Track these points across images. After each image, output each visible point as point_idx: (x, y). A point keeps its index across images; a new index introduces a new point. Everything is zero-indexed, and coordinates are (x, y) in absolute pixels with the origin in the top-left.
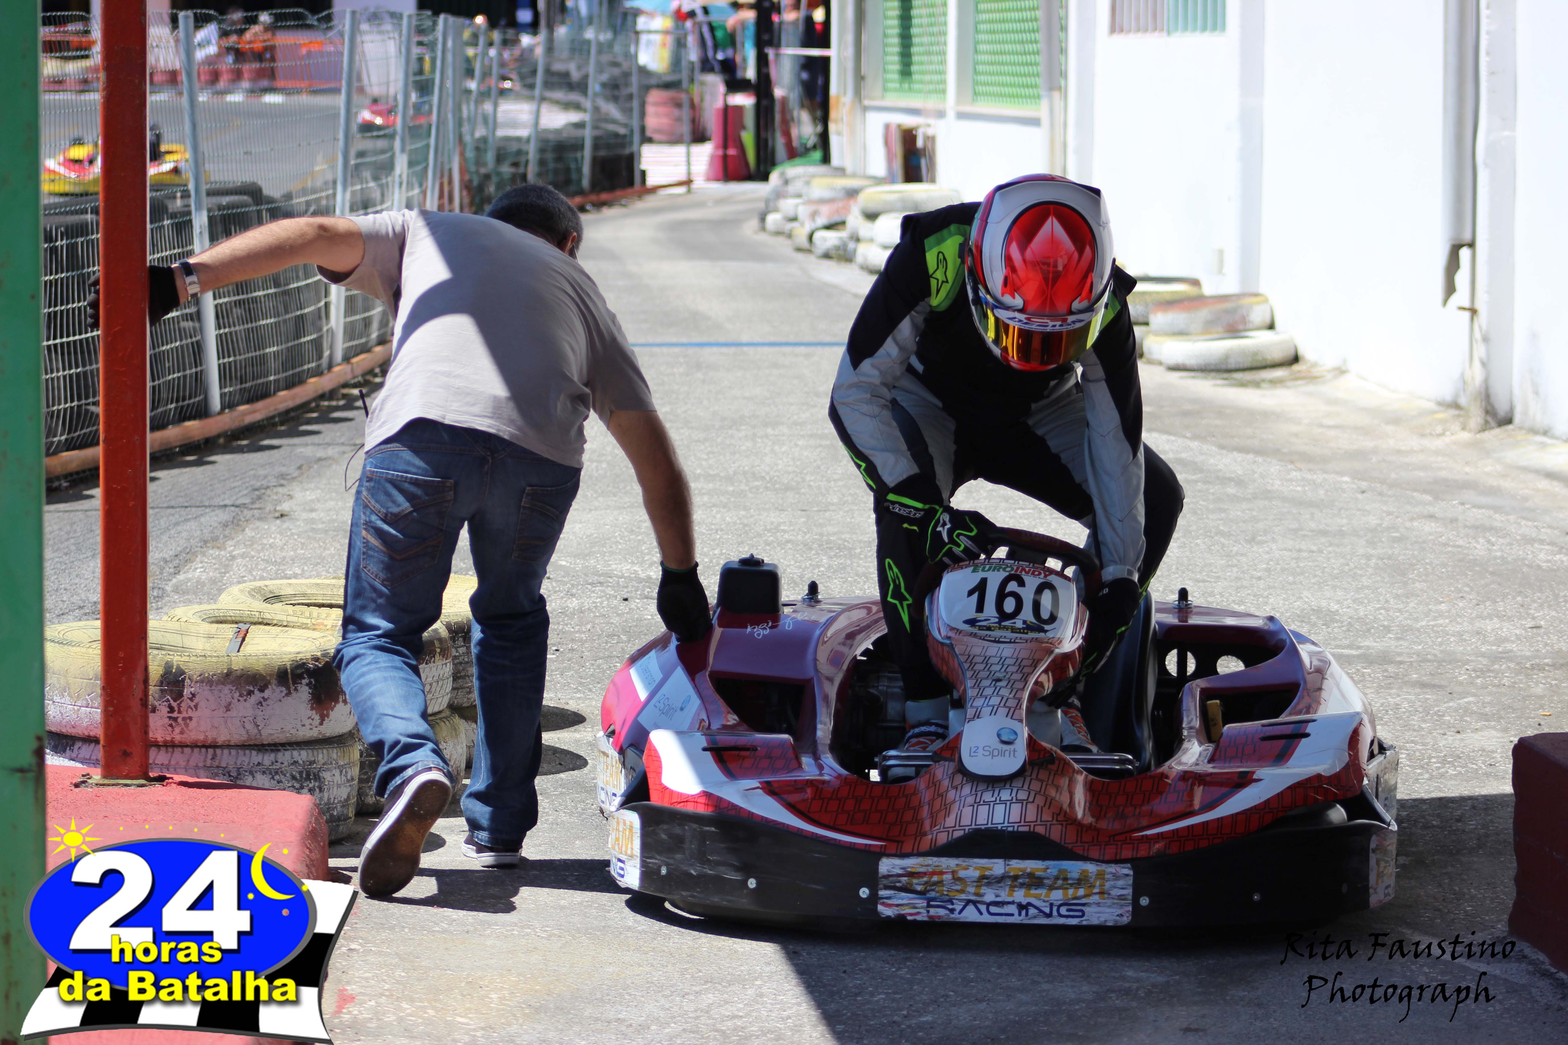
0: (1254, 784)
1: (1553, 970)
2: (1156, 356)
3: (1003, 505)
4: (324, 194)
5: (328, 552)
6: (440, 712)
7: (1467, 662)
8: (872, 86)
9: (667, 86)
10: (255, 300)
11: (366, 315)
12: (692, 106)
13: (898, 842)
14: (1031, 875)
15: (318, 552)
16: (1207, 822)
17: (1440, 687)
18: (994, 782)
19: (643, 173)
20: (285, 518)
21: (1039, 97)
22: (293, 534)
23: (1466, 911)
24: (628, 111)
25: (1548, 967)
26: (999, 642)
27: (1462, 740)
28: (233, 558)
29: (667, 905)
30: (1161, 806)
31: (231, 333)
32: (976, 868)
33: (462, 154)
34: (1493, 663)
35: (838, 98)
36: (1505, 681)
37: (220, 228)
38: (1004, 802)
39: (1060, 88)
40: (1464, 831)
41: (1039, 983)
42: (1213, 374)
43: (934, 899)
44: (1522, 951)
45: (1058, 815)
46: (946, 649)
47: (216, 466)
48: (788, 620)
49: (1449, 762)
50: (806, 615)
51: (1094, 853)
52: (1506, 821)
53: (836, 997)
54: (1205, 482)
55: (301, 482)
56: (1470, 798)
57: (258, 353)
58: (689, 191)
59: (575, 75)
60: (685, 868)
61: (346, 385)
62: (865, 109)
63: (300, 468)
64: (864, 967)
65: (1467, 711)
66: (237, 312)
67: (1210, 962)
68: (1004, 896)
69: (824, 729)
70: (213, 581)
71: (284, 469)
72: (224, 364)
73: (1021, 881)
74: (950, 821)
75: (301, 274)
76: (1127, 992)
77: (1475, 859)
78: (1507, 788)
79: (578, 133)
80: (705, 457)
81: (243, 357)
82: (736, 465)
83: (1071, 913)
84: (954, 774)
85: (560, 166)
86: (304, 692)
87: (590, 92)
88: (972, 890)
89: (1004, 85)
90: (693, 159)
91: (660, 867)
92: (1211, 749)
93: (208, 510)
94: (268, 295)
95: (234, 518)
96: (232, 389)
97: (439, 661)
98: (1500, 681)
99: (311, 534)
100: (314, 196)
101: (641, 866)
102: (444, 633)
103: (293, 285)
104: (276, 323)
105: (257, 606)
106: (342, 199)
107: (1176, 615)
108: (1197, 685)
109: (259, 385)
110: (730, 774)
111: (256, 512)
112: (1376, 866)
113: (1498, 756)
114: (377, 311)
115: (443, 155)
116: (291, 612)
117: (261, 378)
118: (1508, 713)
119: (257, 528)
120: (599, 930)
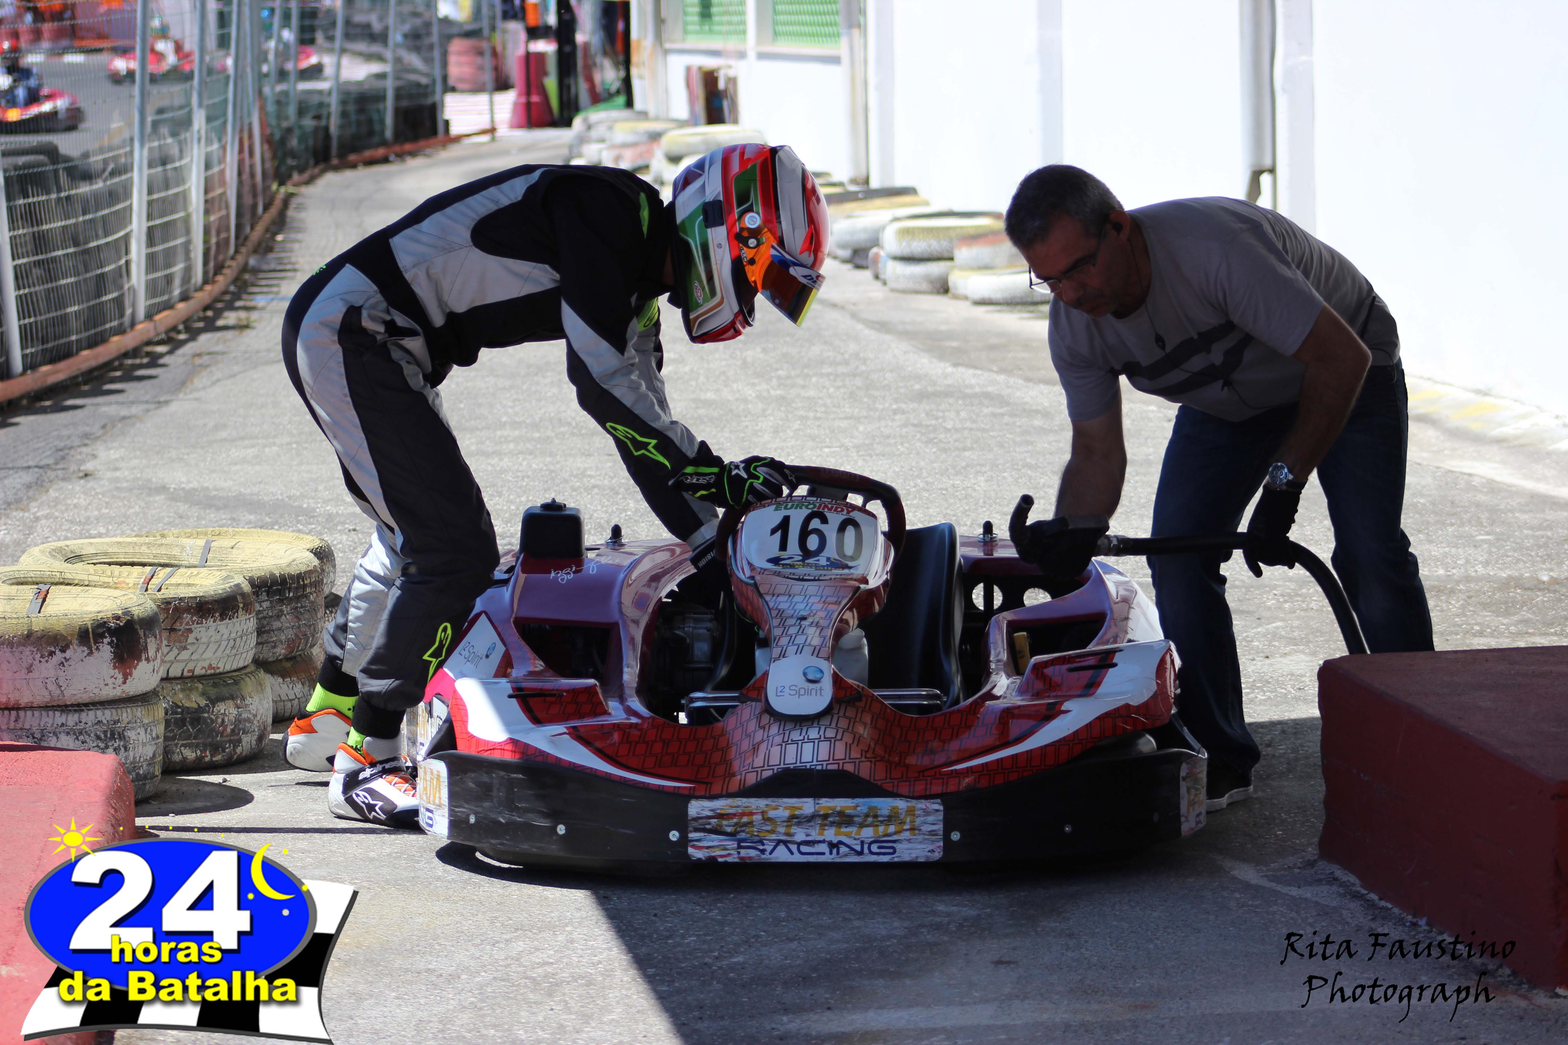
0: (1062, 716)
1: (1364, 892)
2: (961, 291)
3: (810, 444)
4: (122, 151)
5: (132, 511)
6: (245, 667)
7: (1275, 587)
8: (673, 29)
9: (468, 34)
10: (54, 260)
11: (168, 272)
12: (494, 53)
13: (707, 783)
14: (841, 814)
15: (123, 510)
16: (1016, 755)
17: (1248, 612)
18: (801, 721)
19: (447, 123)
20: (89, 478)
21: (839, 35)
22: (97, 494)
23: (1276, 836)
24: (428, 61)
25: (1359, 889)
26: (803, 580)
27: (1271, 665)
28: (37, 519)
29: (478, 855)
30: (969, 740)
31: (31, 294)
32: (786, 808)
33: (262, 108)
34: (1301, 587)
35: (639, 42)
36: (1313, 605)
37: (16, 188)
38: (812, 741)
39: (859, 26)
40: (1274, 756)
41: (850, 920)
42: (1019, 307)
43: (744, 840)
44: (1332, 873)
45: (866, 752)
46: (750, 588)
47: (20, 427)
48: (592, 565)
49: (1258, 688)
50: (610, 558)
51: (904, 790)
52: (1313, 743)
53: (647, 941)
54: (1012, 415)
55: (105, 441)
56: (1280, 723)
57: (59, 313)
58: (493, 139)
59: (377, 27)
60: (493, 816)
61: (149, 343)
62: (666, 52)
63: (104, 427)
64: (674, 909)
65: (1275, 635)
66: (37, 272)
67: (1022, 894)
68: (815, 835)
69: (630, 674)
70: (17, 543)
71: (87, 429)
72: (25, 325)
73: (831, 819)
74: (759, 761)
75: (100, 232)
76: (938, 927)
77: (1286, 784)
78: (1316, 713)
79: (379, 84)
80: (510, 404)
81: (43, 317)
82: (543, 411)
83: (883, 851)
84: (761, 714)
85: (363, 118)
86: (106, 651)
87: (391, 42)
88: (782, 830)
89: (803, 24)
90: (497, 108)
91: (468, 816)
92: (1018, 681)
93: (11, 472)
94: (68, 255)
95: (38, 479)
96: (33, 350)
97: (242, 616)
98: (1308, 605)
99: (115, 493)
100: (111, 154)
101: (450, 815)
102: (246, 587)
103: (93, 244)
104: (76, 283)
105: (58, 567)
106: (140, 156)
107: (982, 549)
108: (1004, 618)
109: (61, 345)
110: (537, 720)
111: (60, 472)
112: (1186, 794)
113: (1307, 680)
114: (178, 268)
115: (242, 110)
116: (92, 572)
117: (63, 337)
118: (1317, 637)
119: (61, 488)
120: (408, 881)
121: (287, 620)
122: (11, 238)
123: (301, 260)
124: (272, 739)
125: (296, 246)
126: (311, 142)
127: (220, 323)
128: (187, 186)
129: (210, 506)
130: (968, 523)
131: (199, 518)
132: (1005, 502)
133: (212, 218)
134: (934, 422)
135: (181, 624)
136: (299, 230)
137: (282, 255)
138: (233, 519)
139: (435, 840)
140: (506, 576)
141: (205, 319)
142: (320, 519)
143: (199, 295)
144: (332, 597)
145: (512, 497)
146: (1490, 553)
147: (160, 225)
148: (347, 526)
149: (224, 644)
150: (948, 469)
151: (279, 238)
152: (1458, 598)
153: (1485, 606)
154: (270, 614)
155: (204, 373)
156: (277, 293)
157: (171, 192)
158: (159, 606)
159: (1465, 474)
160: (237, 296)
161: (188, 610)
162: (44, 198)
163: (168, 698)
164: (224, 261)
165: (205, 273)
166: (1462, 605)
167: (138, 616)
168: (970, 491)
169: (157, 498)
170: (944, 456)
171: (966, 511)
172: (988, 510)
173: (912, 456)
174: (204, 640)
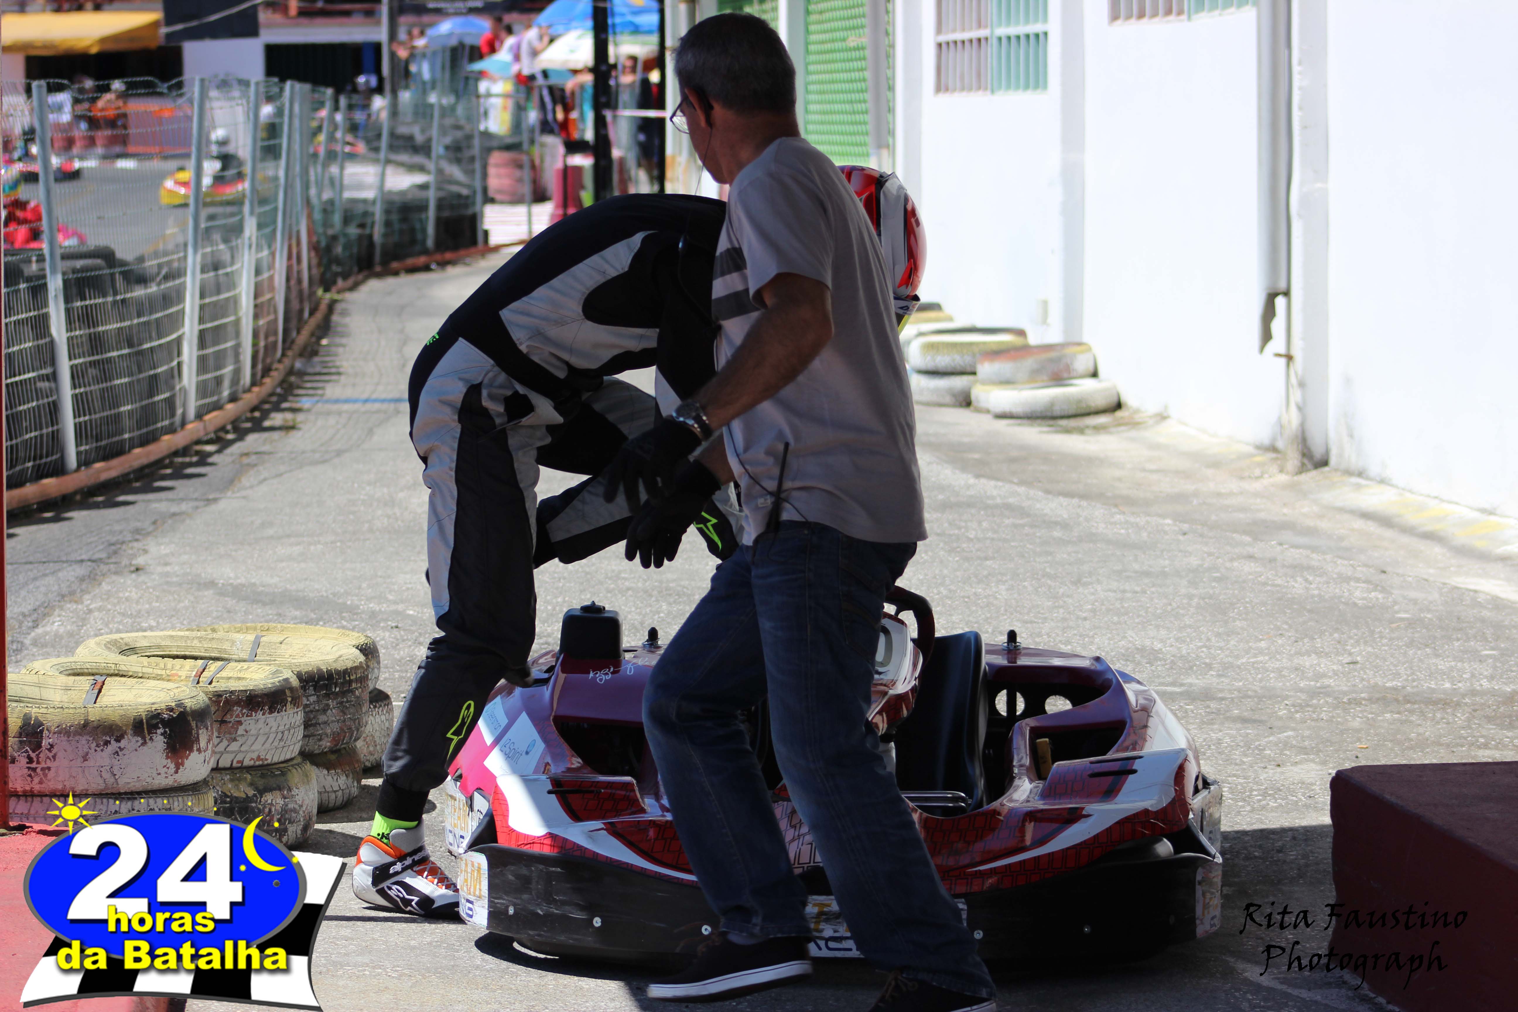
0: (1083, 820)
1: (1372, 995)
2: (983, 404)
4: (175, 257)
5: (182, 605)
6: (292, 759)
7: (1287, 697)
9: (508, 148)
10: (109, 360)
11: (218, 373)
12: (533, 167)
15: (173, 604)
16: (1039, 857)
17: (1261, 722)
19: (486, 233)
20: (140, 572)
21: (868, 155)
22: (148, 588)
24: (470, 173)
25: (1368, 992)
27: (1282, 773)
28: (90, 611)
29: (516, 945)
30: (994, 842)
31: (86, 393)
32: (815, 905)
33: (310, 216)
34: (1312, 698)
36: (1323, 715)
37: (74, 290)
39: (888, 146)
40: (1285, 861)
42: (1039, 421)
44: (1341, 977)
47: (73, 522)
48: (629, 666)
49: (1270, 795)
50: (646, 660)
52: (1325, 850)
54: (1032, 526)
55: (156, 537)
56: (1291, 829)
57: (113, 412)
59: (419, 138)
60: (531, 907)
61: (198, 442)
63: (154, 523)
65: (1286, 744)
66: (92, 372)
68: (842, 932)
70: (71, 634)
71: (139, 525)
72: (80, 423)
75: (154, 334)
77: (1296, 889)
78: (1326, 819)
79: (422, 194)
81: (98, 416)
85: (405, 227)
86: (159, 741)
87: (434, 154)
89: (834, 143)
90: (534, 219)
91: (507, 907)
92: (1041, 785)
93: (65, 565)
94: (122, 356)
95: (91, 572)
96: (87, 447)
97: (290, 709)
98: (1318, 716)
99: (165, 587)
100: (165, 259)
101: (489, 907)
102: (295, 682)
103: (146, 346)
104: (130, 383)
105: (113, 659)
106: (193, 261)
107: (1006, 657)
108: (1027, 724)
109: (114, 443)
110: (576, 815)
111: (112, 566)
112: (1202, 898)
113: (1317, 788)
114: (228, 370)
115: (291, 217)
116: (146, 664)
117: (116, 436)
118: (1327, 746)
119: (113, 582)
120: (448, 970)
121: (333, 714)
122: (68, 339)
123: (345, 364)
124: (317, 830)
125: (340, 350)
126: (355, 250)
127: (267, 423)
128: (237, 291)
129: (257, 602)
130: (990, 630)
131: (246, 613)
132: (1026, 611)
133: (261, 322)
134: (956, 532)
135: (232, 716)
136: (343, 335)
137: (327, 359)
138: (279, 615)
139: (475, 930)
140: (546, 676)
141: (251, 419)
142: (363, 616)
143: (247, 396)
144: (375, 693)
145: (549, 598)
146: (1495, 668)
147: (211, 328)
148: (390, 623)
149: (272, 736)
150: (970, 578)
151: (324, 342)
152: (1464, 710)
153: (1489, 719)
154: (317, 708)
155: (252, 472)
156: (322, 395)
157: (223, 296)
158: (210, 699)
159: (1470, 590)
160: (283, 398)
161: (238, 702)
162: (101, 300)
163: (218, 788)
164: (272, 363)
165: (253, 375)
166: (1468, 717)
167: (191, 708)
168: (991, 600)
169: (206, 593)
170: (966, 564)
171: (988, 618)
172: (1009, 618)
173: (935, 564)
174: (253, 732)
